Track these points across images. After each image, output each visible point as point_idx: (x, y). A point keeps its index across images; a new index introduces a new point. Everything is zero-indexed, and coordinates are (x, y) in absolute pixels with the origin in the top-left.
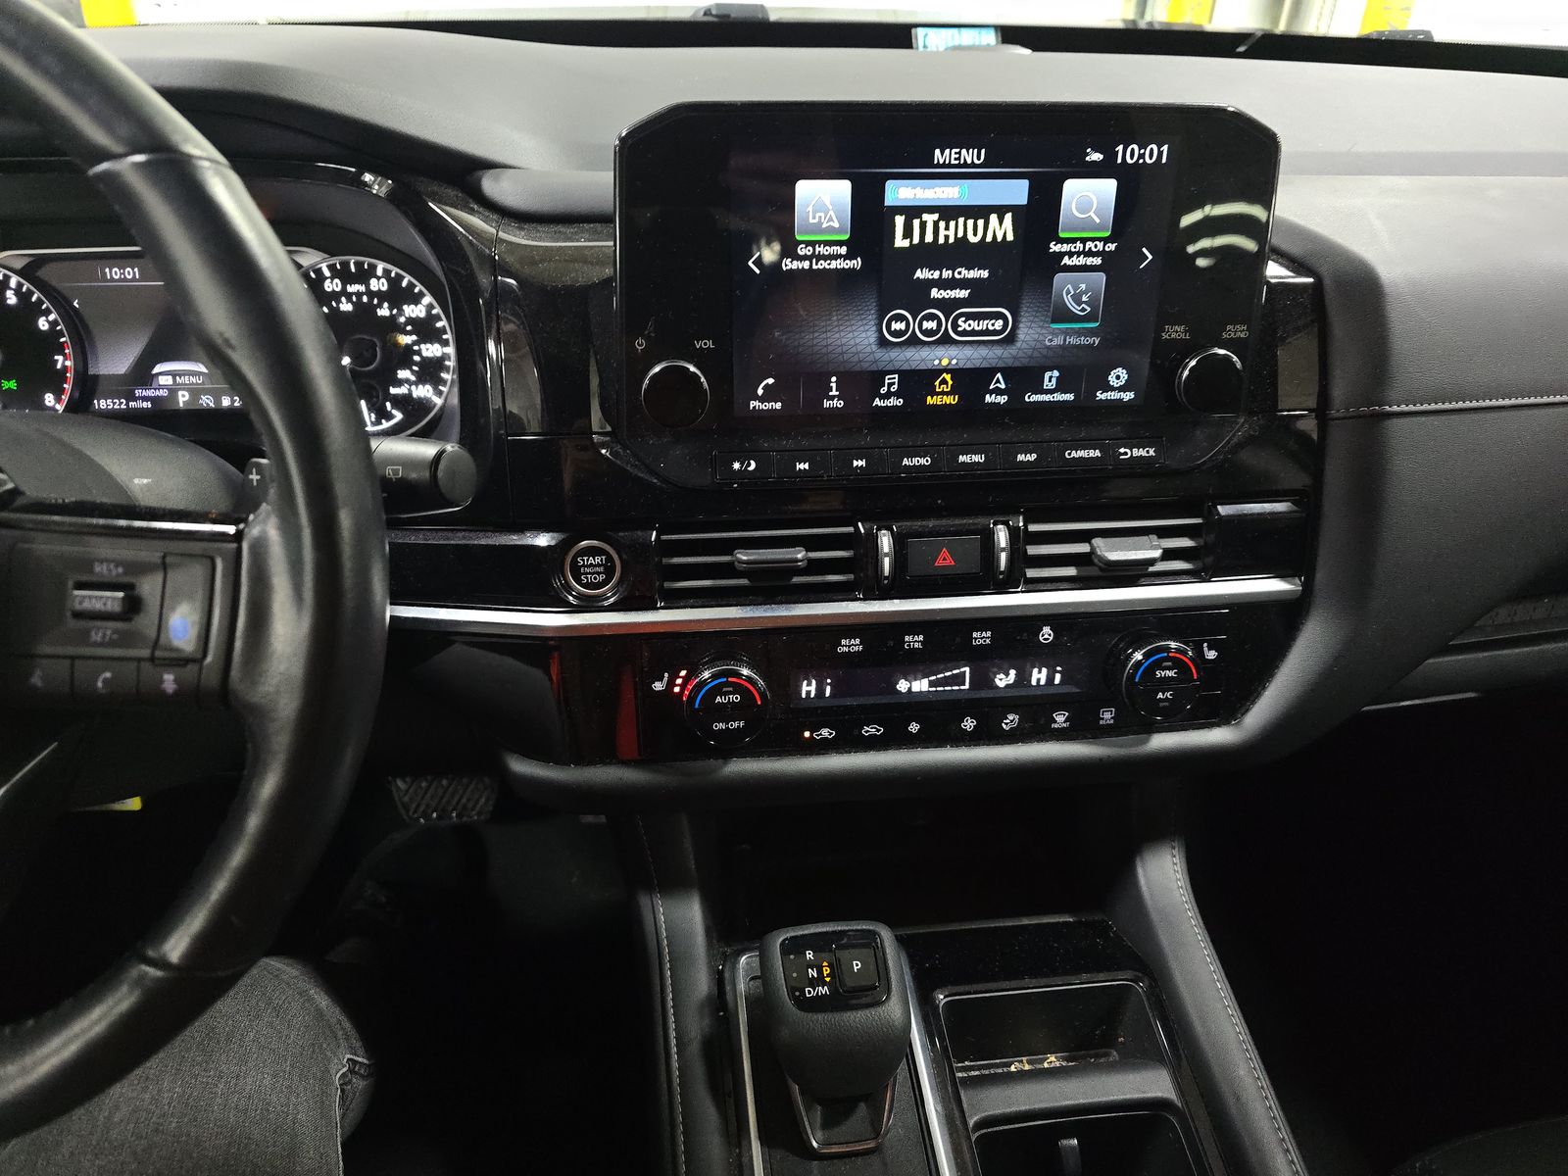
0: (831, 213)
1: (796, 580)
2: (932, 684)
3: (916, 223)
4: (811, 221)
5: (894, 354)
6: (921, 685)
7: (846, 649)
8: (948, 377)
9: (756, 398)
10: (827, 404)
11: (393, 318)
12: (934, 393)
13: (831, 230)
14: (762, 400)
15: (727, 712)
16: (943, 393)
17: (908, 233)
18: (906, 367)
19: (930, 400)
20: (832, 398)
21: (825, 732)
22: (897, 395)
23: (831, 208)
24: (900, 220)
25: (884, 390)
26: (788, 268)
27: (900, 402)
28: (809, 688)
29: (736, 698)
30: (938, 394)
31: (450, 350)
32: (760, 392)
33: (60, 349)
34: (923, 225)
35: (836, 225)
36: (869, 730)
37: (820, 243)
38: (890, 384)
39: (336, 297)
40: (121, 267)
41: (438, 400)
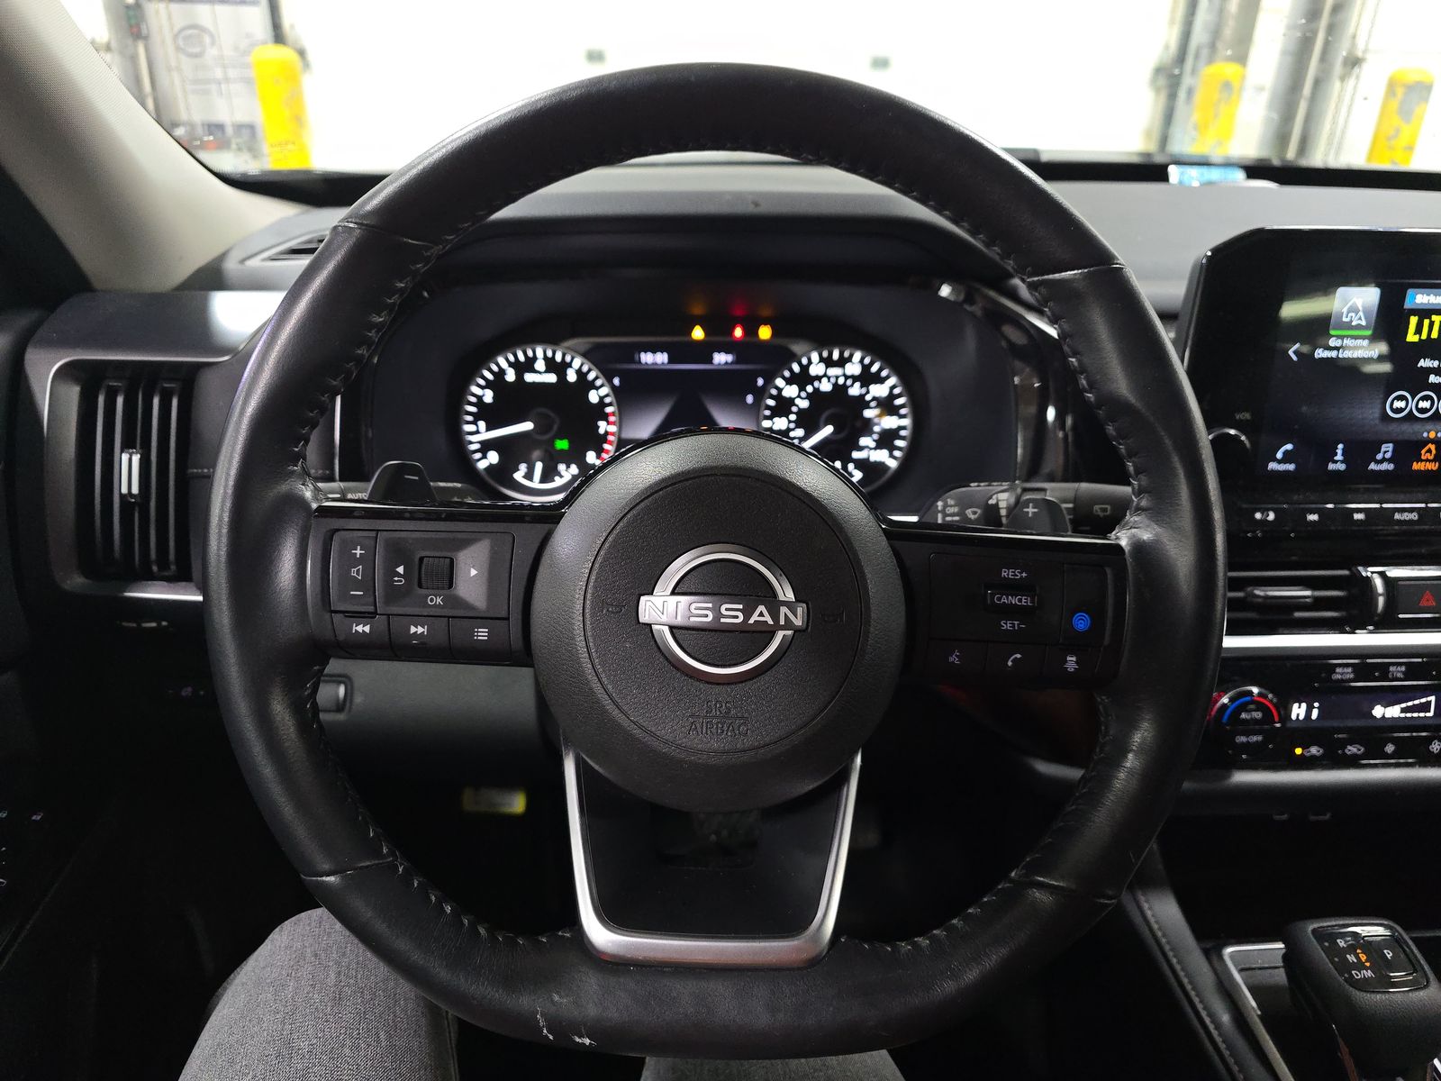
0: (1361, 314)
1: (1298, 614)
2: (1403, 710)
3: (1426, 322)
4: (1344, 319)
5: (1393, 427)
6: (1394, 712)
7: (1340, 677)
8: (1432, 447)
9: (1275, 460)
10: (1331, 466)
11: (862, 396)
12: (1419, 460)
13: (1359, 327)
14: (1279, 462)
15: (1249, 726)
16: (1427, 460)
17: (1419, 330)
18: (1400, 438)
19: (1416, 466)
20: (1336, 462)
21: (1314, 750)
22: (1389, 461)
23: (1361, 308)
24: (1414, 320)
25: (1379, 457)
26: (1320, 356)
27: (1391, 467)
28: (1298, 711)
29: (1258, 715)
30: (1422, 461)
31: (906, 422)
32: (1279, 455)
33: (605, 417)
34: (1432, 324)
35: (1364, 323)
36: (1352, 749)
37: (1348, 337)
38: (1385, 452)
39: (819, 378)
40: (654, 352)
41: (893, 464)
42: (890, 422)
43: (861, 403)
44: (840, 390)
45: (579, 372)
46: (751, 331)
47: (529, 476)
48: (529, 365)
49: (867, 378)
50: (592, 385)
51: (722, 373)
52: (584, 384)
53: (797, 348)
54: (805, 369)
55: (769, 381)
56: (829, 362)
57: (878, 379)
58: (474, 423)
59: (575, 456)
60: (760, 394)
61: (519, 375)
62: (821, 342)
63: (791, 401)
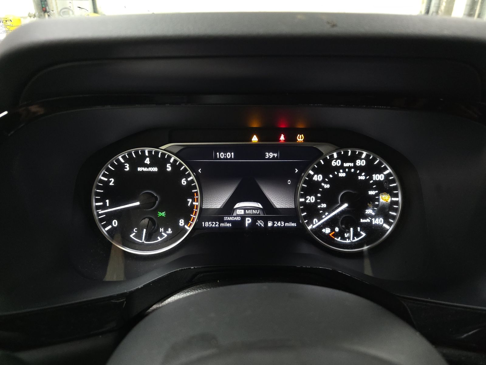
11: (367, 181)
31: (398, 199)
33: (191, 195)
39: (337, 169)
40: (225, 152)
41: (389, 228)
42: (385, 199)
43: (366, 185)
44: (351, 177)
45: (173, 165)
46: (291, 137)
47: (139, 236)
48: (139, 161)
49: (370, 169)
50: (184, 174)
51: (271, 165)
52: (178, 173)
53: (323, 148)
54: (328, 162)
55: (303, 169)
56: (344, 158)
57: (380, 170)
58: (103, 200)
59: (171, 222)
60: (297, 179)
61: (133, 167)
62: (339, 144)
63: (318, 183)
